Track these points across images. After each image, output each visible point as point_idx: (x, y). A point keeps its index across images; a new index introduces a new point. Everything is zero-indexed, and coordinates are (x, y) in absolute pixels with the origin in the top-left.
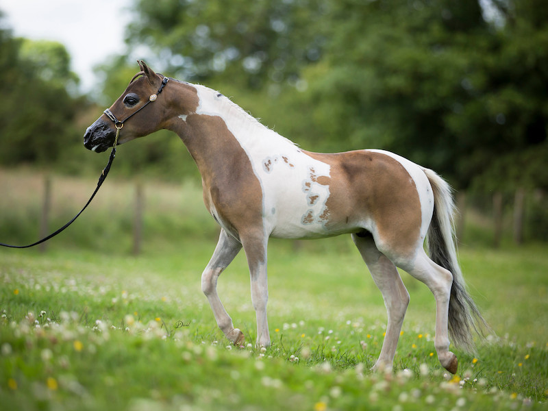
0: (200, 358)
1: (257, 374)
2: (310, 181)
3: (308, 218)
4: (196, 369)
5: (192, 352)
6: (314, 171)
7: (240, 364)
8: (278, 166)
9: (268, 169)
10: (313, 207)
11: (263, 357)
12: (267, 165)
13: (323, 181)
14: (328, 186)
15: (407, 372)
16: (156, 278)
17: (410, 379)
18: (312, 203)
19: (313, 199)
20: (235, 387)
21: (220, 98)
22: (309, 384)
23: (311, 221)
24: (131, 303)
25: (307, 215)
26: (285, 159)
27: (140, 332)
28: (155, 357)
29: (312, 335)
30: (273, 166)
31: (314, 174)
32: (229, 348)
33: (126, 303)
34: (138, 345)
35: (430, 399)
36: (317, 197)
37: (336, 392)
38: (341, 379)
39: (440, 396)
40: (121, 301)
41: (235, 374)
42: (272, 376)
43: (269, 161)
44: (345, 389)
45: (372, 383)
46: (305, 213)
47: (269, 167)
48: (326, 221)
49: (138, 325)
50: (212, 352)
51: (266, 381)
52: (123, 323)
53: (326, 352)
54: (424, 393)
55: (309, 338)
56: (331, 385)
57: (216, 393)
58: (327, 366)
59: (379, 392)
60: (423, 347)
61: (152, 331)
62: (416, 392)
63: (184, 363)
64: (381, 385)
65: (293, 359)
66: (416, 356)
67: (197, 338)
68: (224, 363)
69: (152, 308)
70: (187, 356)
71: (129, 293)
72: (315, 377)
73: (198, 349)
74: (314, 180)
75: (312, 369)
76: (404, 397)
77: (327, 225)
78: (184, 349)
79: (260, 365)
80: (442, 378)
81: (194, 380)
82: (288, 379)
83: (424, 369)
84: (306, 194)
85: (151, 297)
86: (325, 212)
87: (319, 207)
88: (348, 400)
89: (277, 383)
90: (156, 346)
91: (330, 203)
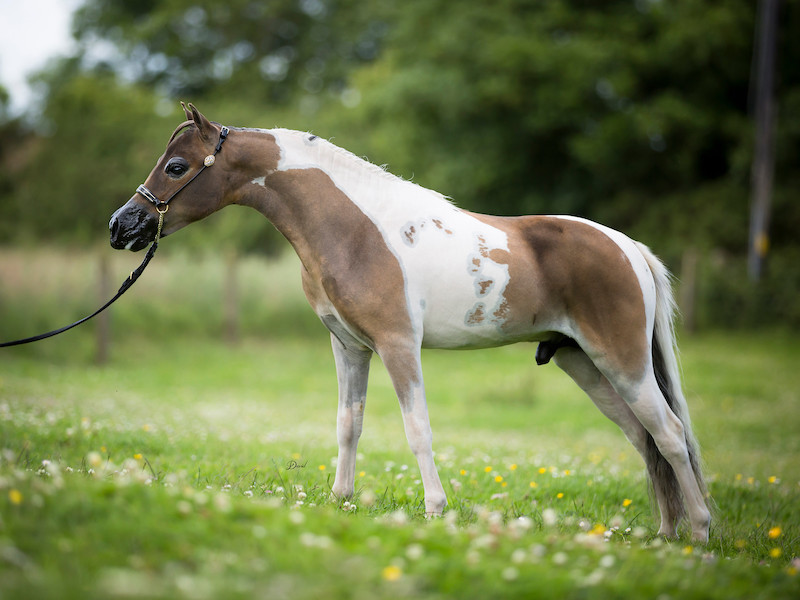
0: (205, 510)
1: (293, 530)
2: (478, 256)
3: (476, 315)
4: (199, 525)
5: (192, 502)
6: (483, 241)
7: (268, 516)
8: (427, 235)
9: (412, 241)
10: (484, 299)
11: (301, 506)
12: (409, 235)
13: (498, 257)
14: (506, 266)
15: (524, 522)
16: (134, 399)
17: (529, 531)
18: (482, 292)
19: (485, 285)
20: (260, 549)
21: (314, 141)
22: (374, 542)
23: (481, 319)
24: (95, 434)
25: (474, 311)
26: (438, 223)
27: (111, 475)
28: (135, 509)
29: (375, 473)
30: (419, 235)
31: (485, 245)
32: (249, 495)
33: (88, 435)
34: (109, 494)
35: (560, 558)
36: (491, 282)
37: (415, 552)
38: (422, 533)
39: (574, 553)
40: (80, 432)
41: (259, 531)
42: (317, 532)
43: (412, 228)
44: (429, 548)
45: (471, 538)
46: (471, 307)
47: (413, 237)
48: (503, 321)
49: (108, 466)
50: (224, 501)
51: (308, 539)
52: (84, 464)
53: (398, 495)
54: (550, 549)
55: (371, 477)
56: (406, 542)
57: (230, 558)
58: (400, 516)
59: (481, 550)
60: (547, 485)
61: (130, 473)
62: (537, 549)
63: (180, 517)
64: (485, 541)
65: (347, 507)
66: (536, 499)
67: (199, 482)
68: (241, 516)
69: (129, 440)
70: (184, 507)
71: (93, 421)
72: (383, 531)
73: (201, 497)
74: (485, 255)
75: (378, 520)
76: (519, 556)
77: (504, 326)
78: (180, 498)
79: (297, 517)
80: (577, 529)
81: (197, 540)
82: (340, 536)
83: (550, 516)
84: (474, 278)
85: (126, 426)
86: (503, 307)
87: (494, 299)
88: (434, 562)
89: (324, 542)
90: (137, 494)
91: (510, 292)
